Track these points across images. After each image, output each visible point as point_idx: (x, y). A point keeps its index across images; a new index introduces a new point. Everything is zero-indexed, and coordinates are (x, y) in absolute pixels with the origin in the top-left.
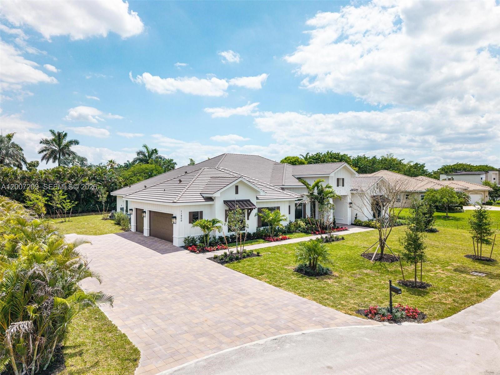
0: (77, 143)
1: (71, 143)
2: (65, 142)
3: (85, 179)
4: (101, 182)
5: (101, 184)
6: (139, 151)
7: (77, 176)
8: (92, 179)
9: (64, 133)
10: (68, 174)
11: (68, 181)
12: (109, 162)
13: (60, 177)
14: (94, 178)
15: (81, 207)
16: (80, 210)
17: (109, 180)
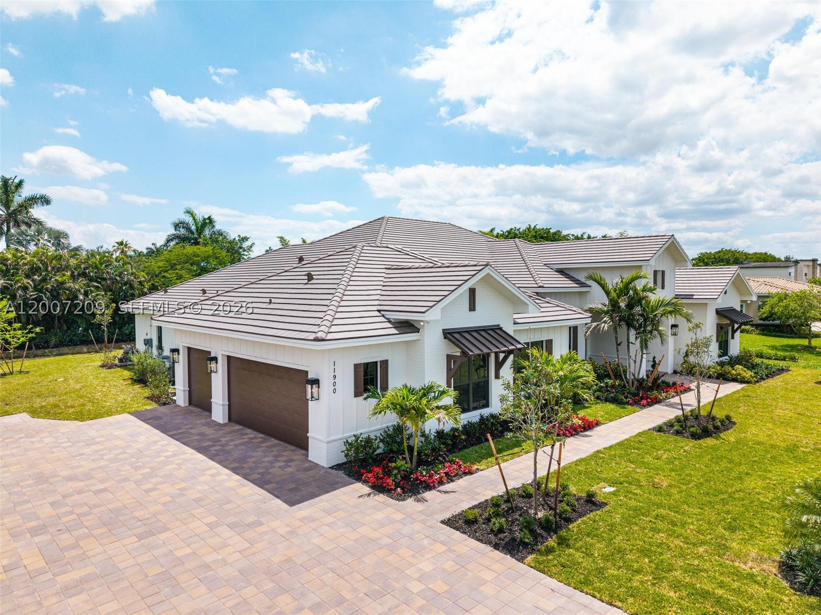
0: (45, 201)
1: (33, 200)
2: (18, 199)
3: (64, 275)
4: (98, 283)
5: (98, 287)
6: (177, 221)
7: (46, 270)
8: (79, 275)
9: (17, 181)
10: (25, 264)
11: (25, 281)
12: (116, 245)
13: (8, 270)
14: (84, 275)
15: (55, 335)
16: (53, 340)
17: (118, 278)
